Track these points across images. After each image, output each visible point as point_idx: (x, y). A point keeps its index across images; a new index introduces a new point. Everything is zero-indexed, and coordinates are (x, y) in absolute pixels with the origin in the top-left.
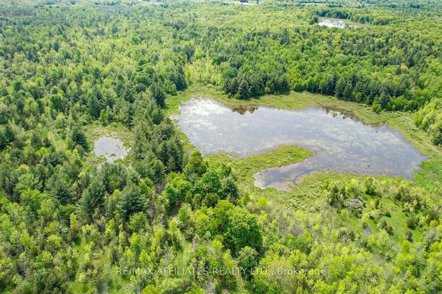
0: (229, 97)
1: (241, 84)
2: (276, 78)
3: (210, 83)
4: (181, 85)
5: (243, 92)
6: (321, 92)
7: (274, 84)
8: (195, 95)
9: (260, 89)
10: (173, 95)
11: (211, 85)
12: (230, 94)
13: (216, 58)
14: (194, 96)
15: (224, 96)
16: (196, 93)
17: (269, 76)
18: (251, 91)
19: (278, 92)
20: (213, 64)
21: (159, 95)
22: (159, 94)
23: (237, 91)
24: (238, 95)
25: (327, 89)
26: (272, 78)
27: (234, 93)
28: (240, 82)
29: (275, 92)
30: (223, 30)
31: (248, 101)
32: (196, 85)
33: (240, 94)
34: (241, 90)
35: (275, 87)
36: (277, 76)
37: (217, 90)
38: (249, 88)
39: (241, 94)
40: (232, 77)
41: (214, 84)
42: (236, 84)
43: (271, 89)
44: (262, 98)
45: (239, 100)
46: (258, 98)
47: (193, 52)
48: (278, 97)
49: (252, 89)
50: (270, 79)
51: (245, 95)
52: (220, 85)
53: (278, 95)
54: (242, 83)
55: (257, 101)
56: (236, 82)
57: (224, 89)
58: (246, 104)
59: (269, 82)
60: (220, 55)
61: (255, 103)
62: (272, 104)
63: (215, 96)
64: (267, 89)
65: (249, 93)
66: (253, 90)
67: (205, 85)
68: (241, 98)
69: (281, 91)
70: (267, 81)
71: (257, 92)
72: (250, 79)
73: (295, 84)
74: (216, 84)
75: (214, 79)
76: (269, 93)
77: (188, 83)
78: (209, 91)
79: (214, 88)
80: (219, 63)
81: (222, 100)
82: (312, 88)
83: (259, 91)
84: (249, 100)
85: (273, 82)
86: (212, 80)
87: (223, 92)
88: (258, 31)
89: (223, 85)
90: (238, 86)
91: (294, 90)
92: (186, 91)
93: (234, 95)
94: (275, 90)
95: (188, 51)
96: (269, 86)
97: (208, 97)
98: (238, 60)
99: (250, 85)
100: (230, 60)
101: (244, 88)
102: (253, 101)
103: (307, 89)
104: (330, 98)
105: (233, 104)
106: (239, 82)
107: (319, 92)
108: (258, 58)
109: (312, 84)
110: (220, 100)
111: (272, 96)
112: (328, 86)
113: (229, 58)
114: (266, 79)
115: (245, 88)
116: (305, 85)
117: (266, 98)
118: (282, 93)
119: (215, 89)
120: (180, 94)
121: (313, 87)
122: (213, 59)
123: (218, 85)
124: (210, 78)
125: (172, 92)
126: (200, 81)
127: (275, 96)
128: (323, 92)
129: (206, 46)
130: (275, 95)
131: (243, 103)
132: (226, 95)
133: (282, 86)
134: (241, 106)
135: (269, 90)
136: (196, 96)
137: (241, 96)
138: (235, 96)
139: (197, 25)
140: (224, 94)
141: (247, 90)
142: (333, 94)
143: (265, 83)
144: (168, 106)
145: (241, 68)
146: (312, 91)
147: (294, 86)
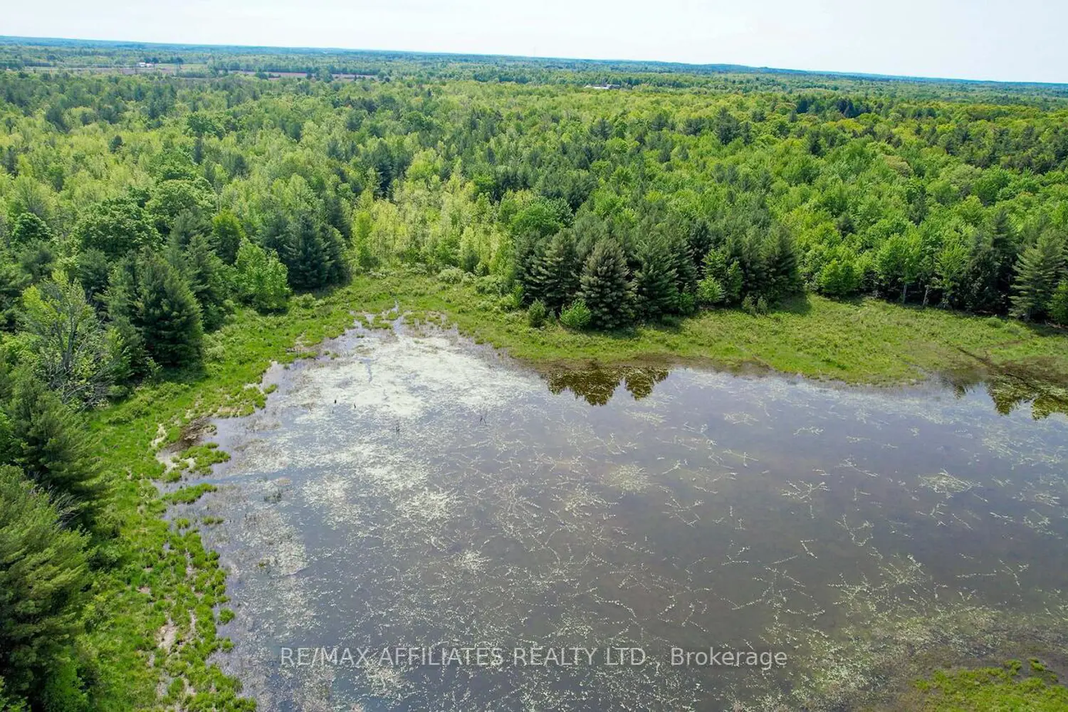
0: (537, 323)
1: (591, 260)
2: (745, 241)
3: (455, 264)
4: (314, 267)
5: (603, 296)
6: (945, 301)
7: (742, 264)
8: (375, 311)
9: (681, 288)
10: (264, 312)
11: (454, 271)
12: (538, 306)
13: (489, 180)
14: (370, 318)
15: (511, 315)
16: (384, 303)
17: (716, 231)
18: (639, 292)
19: (762, 303)
20: (474, 198)
21: (156, 304)
22: (158, 300)
23: (572, 290)
24: (577, 310)
25: (976, 285)
26: (730, 239)
27: (557, 303)
28: (590, 252)
29: (748, 300)
30: (519, 118)
31: (626, 341)
32: (389, 272)
33: (589, 306)
34: (591, 286)
35: (746, 276)
36: (751, 232)
37: (481, 290)
38: (629, 278)
39: (591, 305)
40: (548, 231)
41: (470, 265)
42: (571, 261)
43: (727, 285)
44: (691, 325)
45: (582, 337)
46: (677, 329)
47: (404, 164)
48: (767, 322)
49: (642, 284)
50: (718, 241)
51: (613, 310)
52: (496, 270)
53: (759, 311)
54: (597, 252)
55: (673, 338)
56: (569, 253)
57: (511, 285)
58: (622, 355)
59: (715, 256)
60: (501, 169)
61: (662, 349)
62: (747, 354)
63: (469, 319)
64: (709, 286)
65: (630, 302)
66: (651, 289)
67: (431, 271)
68: (592, 326)
69: (770, 295)
70: (706, 251)
71: (667, 301)
72: (634, 238)
73: (827, 269)
74: (479, 266)
75: (470, 246)
76: (719, 306)
77: (354, 264)
78: (445, 296)
79: (468, 284)
80: (497, 197)
81: (504, 338)
82: (901, 284)
83: (674, 296)
84: (630, 336)
85: (736, 253)
86: (462, 253)
87: (509, 299)
88: (632, 117)
89: (509, 270)
90: (579, 270)
91: (819, 292)
92: (339, 293)
93: (558, 312)
94: (745, 290)
95: (387, 162)
96: (718, 274)
97: (436, 321)
98: (574, 181)
99: (634, 265)
100: (540, 182)
101: (610, 277)
102: (650, 339)
103: (880, 288)
104: (995, 326)
105: (553, 355)
106: (581, 249)
107: (935, 300)
108: (651, 178)
109: (898, 268)
110: (493, 334)
111: (734, 319)
112: (976, 274)
113: (536, 180)
114: (701, 243)
115: (612, 279)
116: (869, 273)
117: (707, 324)
118: (774, 305)
119: (473, 289)
120: (306, 307)
121: (906, 279)
122: (476, 184)
123: (486, 272)
124: (454, 244)
125: (263, 297)
126: (412, 257)
127: (749, 319)
128: (951, 303)
129: (460, 153)
130: (747, 311)
131: (606, 349)
132: (520, 313)
133: (775, 274)
134: (594, 365)
135: (718, 288)
136: (378, 318)
137: (595, 318)
138: (566, 315)
139: (437, 106)
140: (510, 309)
141: (620, 287)
142: (1002, 311)
143: (698, 259)
144: (211, 367)
145: (584, 206)
146: (903, 296)
147: (823, 278)
